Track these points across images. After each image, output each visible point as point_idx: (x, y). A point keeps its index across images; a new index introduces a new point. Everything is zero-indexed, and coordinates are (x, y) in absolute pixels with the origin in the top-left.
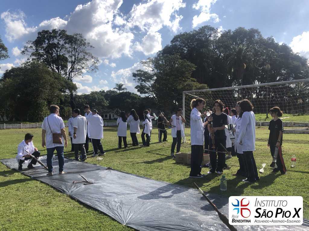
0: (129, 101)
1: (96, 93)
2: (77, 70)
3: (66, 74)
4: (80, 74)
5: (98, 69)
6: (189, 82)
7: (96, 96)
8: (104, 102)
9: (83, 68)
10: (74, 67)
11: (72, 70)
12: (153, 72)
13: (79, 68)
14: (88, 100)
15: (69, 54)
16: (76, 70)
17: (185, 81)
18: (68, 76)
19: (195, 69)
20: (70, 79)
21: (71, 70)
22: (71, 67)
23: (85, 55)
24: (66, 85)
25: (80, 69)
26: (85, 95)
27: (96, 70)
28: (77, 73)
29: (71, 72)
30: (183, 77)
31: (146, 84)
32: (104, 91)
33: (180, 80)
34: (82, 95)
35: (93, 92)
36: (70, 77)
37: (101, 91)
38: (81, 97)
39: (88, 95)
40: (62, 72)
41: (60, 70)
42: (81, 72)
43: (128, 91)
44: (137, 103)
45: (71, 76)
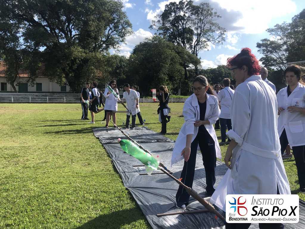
3: (191, 47)
4: (206, 47)
9: (209, 40)
10: (199, 40)
13: (204, 41)
15: (195, 26)
16: (202, 43)
18: (193, 49)
20: (195, 53)
23: (211, 26)
26: (211, 69)
27: (223, 41)
29: (197, 45)
31: (272, 55)
34: (208, 69)
35: (220, 66)
39: (215, 69)
40: (188, 46)
41: (186, 44)
42: (207, 44)
45: (196, 50)
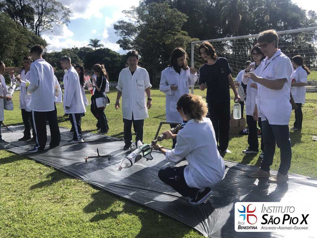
0: (109, 59)
1: (69, 50)
2: (46, 23)
3: (32, 27)
4: (49, 29)
5: (70, 22)
6: (179, 36)
7: (69, 53)
8: (77, 61)
9: (52, 20)
10: (41, 20)
11: (40, 23)
12: (138, 24)
13: (47, 21)
14: (59, 59)
15: (35, 4)
16: (44, 23)
17: (175, 35)
18: (35, 30)
19: (186, 20)
20: (38, 33)
21: (38, 23)
22: (38, 20)
23: (54, 5)
24: (34, 41)
25: (49, 22)
26: (55, 53)
27: (68, 23)
28: (45, 26)
29: (39, 25)
30: (172, 30)
31: (130, 38)
32: (77, 48)
33: (169, 33)
34: (52, 53)
35: (64, 49)
36: (38, 32)
37: (74, 48)
38: (51, 55)
39: (59, 53)
40: (28, 26)
41: (26, 24)
42: (50, 25)
43: (106, 47)
44: (117, 61)
45: (39, 30)
